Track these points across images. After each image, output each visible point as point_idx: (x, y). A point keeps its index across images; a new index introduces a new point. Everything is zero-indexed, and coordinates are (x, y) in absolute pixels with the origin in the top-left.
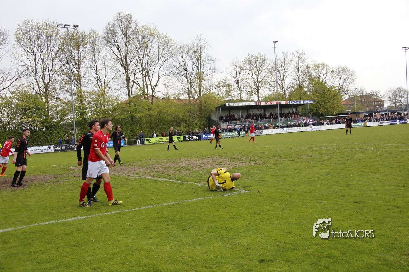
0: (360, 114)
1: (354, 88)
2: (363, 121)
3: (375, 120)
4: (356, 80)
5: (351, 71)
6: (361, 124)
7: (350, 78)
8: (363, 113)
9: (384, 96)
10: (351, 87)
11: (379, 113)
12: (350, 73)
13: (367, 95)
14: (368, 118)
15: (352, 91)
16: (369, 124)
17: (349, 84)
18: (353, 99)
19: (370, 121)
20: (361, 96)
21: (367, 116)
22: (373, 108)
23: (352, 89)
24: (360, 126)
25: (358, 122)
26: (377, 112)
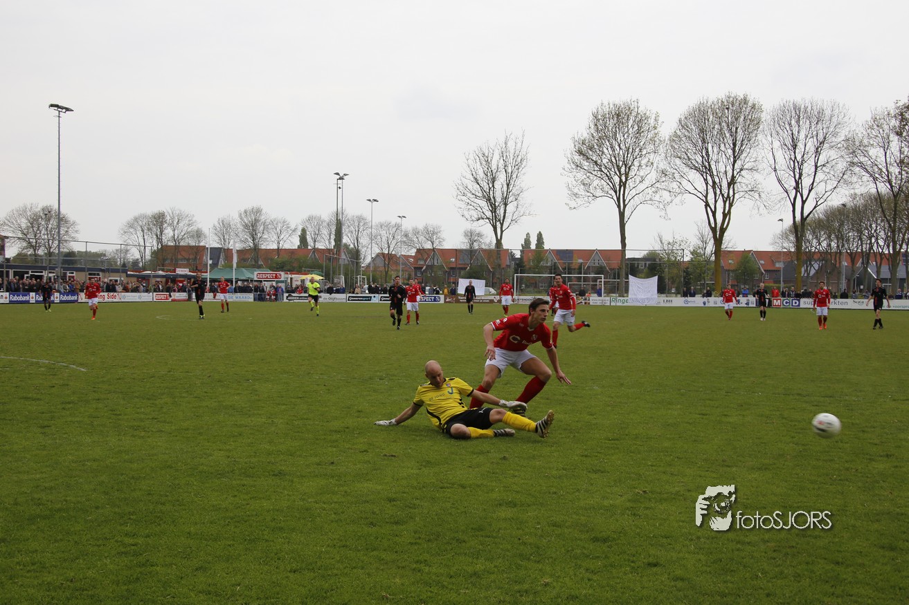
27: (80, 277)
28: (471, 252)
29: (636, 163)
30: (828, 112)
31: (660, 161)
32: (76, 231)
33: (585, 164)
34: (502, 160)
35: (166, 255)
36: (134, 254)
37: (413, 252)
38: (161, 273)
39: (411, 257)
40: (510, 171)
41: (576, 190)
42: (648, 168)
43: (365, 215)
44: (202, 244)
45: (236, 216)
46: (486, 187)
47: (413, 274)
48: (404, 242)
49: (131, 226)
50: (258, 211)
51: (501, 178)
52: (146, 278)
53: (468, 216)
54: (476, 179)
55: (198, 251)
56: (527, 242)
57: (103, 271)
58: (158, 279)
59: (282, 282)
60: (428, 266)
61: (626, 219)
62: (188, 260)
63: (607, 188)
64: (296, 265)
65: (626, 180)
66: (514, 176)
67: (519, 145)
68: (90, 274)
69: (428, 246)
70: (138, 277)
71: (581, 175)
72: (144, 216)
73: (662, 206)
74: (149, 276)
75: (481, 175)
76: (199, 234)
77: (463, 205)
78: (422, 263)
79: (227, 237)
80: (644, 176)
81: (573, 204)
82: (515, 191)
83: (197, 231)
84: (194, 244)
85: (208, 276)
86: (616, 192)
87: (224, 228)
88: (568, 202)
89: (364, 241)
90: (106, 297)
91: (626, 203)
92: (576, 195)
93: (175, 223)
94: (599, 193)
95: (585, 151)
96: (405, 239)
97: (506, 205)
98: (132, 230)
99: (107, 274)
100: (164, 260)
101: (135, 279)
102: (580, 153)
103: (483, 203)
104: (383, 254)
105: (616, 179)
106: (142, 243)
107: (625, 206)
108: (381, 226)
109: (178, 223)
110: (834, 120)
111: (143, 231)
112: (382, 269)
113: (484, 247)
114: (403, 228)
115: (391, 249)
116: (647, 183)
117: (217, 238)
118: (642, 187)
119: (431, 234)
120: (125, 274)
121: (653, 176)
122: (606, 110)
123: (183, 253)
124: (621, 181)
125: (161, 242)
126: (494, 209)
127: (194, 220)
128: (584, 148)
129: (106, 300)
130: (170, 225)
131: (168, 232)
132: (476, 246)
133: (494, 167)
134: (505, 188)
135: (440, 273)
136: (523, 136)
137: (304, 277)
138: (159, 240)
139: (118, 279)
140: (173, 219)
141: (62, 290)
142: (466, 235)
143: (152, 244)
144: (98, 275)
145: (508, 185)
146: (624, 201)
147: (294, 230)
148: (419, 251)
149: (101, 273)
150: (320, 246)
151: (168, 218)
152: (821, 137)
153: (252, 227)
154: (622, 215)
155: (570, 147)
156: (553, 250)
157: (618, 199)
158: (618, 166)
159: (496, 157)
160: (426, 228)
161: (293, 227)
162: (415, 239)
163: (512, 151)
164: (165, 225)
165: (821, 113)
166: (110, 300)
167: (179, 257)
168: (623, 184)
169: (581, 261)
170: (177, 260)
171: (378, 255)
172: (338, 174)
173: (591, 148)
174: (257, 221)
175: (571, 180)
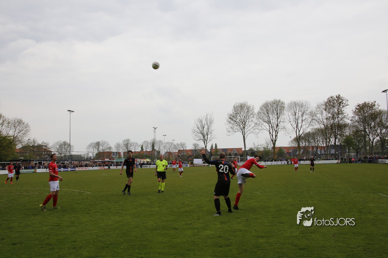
0: (31, 162)
1: (27, 139)
2: (33, 168)
3: (44, 167)
4: (29, 132)
5: (25, 124)
6: (31, 170)
7: (25, 129)
8: (33, 161)
9: (52, 147)
10: (25, 138)
11: (47, 162)
12: (25, 126)
13: (38, 146)
14: (38, 165)
15: (25, 141)
16: (38, 171)
17: (23, 135)
18: (26, 148)
19: (39, 168)
20: (33, 146)
21: (37, 164)
22: (43, 157)
23: (25, 139)
24: (30, 172)
25: (29, 169)
26: (46, 161)
27: (76, 163)
28: (195, 150)
29: (248, 121)
30: (304, 104)
31: (255, 120)
32: (73, 149)
33: (232, 122)
34: (206, 122)
35: (100, 155)
36: (91, 155)
37: (177, 151)
38: (100, 160)
39: (176, 152)
40: (208, 124)
41: (229, 130)
42: (252, 122)
43: (162, 140)
44: (111, 151)
45: (122, 142)
46: (201, 130)
47: (177, 158)
48: (174, 148)
49: (89, 146)
50: (128, 140)
51: (206, 127)
52: (96, 162)
53: (196, 139)
54: (198, 127)
55: (110, 153)
56: (212, 146)
57: (83, 160)
58: (100, 163)
59: (138, 162)
60: (182, 155)
61: (245, 138)
62: (107, 156)
63: (239, 129)
64: (140, 156)
65: (245, 126)
66: (210, 126)
67: (211, 116)
68: (79, 162)
69: (182, 149)
70: (93, 162)
71: (231, 125)
72: (93, 143)
73: (256, 134)
74: (97, 162)
75: (199, 126)
76: (110, 148)
77: (194, 136)
78: (180, 154)
79: (119, 148)
80: (250, 124)
81: (228, 134)
82: (210, 131)
83: (110, 147)
84: (109, 151)
85: (115, 161)
86: (242, 130)
87: (118, 146)
88: (227, 134)
89: (162, 148)
90: (84, 169)
91: (245, 133)
92: (229, 131)
93: (103, 145)
94: (236, 130)
95: (232, 118)
96: (174, 147)
97: (208, 135)
98: (90, 147)
99: (84, 161)
100: (100, 156)
101: (92, 163)
102: (230, 118)
103: (201, 135)
104: (168, 152)
105: (242, 126)
106: (93, 151)
107: (245, 134)
108: (167, 143)
109: (104, 145)
110: (306, 106)
111: (93, 148)
112: (167, 157)
113: (199, 149)
114: (174, 143)
115: (170, 150)
116: (251, 127)
117: (116, 149)
118: (250, 128)
119: (183, 145)
120: (89, 161)
121: (253, 125)
122: (238, 105)
123: (105, 154)
124: (243, 126)
125: (99, 151)
126: (204, 137)
127: (109, 143)
128: (231, 117)
129: (84, 170)
130: (101, 145)
131: (101, 148)
132: (197, 148)
133: (203, 124)
134: (207, 130)
135: (186, 157)
136: (212, 114)
137: (144, 160)
138: (98, 150)
139: (88, 163)
140: (102, 143)
141: (71, 167)
142: (193, 145)
143: (96, 152)
144: (81, 162)
145: (208, 129)
146: (244, 133)
147: (140, 146)
148: (179, 151)
149: (82, 161)
150: (148, 150)
151: (101, 143)
152: (303, 111)
153: (127, 145)
154: (244, 137)
155: (227, 117)
156: (221, 149)
157: (243, 132)
158: (242, 122)
159: (204, 120)
160: (181, 143)
161: (139, 144)
162: (178, 147)
163: (209, 119)
164: (100, 145)
165: (302, 104)
166: (85, 170)
167: (104, 155)
168: (244, 128)
169: (229, 152)
170: (103, 156)
171: (166, 152)
172: (154, 128)
173: (233, 117)
174: (128, 143)
175: (228, 127)
